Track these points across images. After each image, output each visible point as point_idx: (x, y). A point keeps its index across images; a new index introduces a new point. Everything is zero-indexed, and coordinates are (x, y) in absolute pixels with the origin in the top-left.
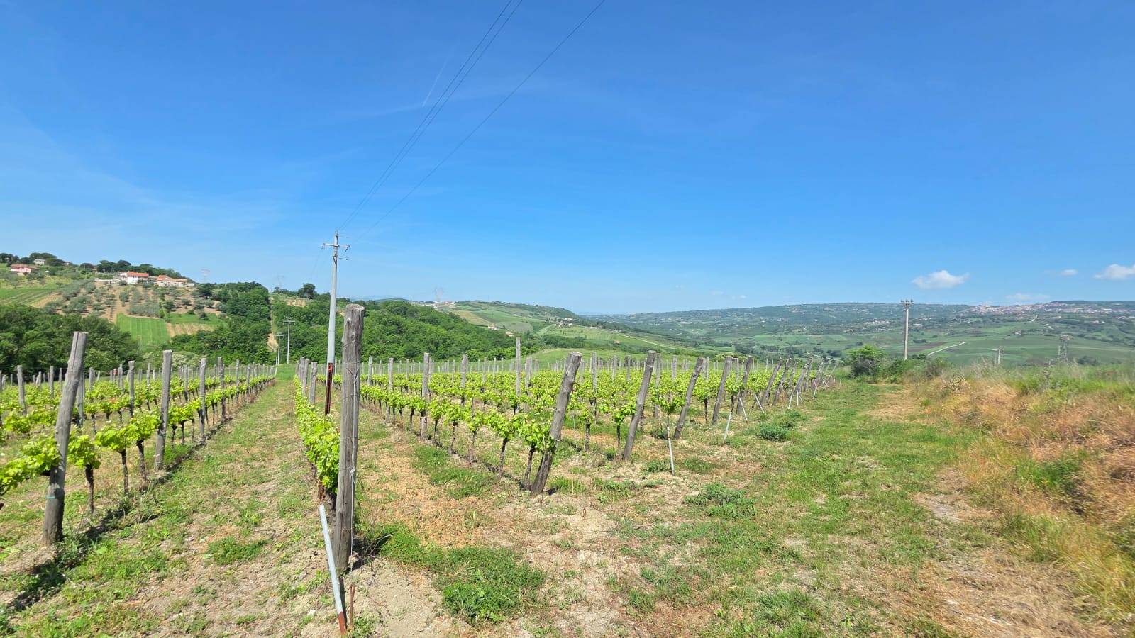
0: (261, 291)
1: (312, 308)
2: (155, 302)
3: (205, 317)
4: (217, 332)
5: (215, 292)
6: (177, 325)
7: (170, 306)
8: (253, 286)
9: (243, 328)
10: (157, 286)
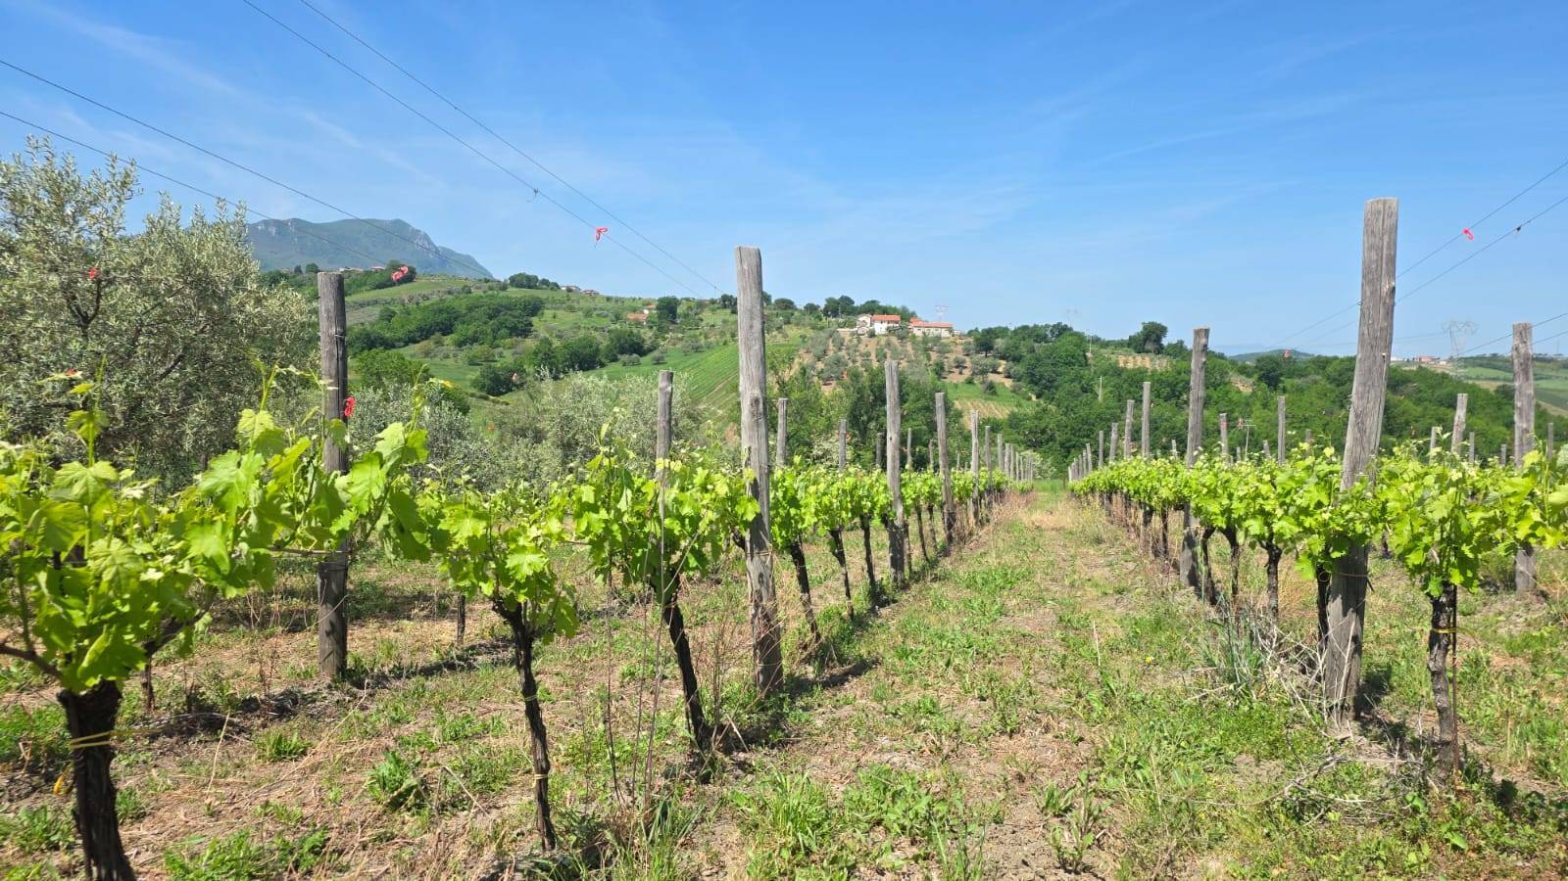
1: (1179, 373)
2: (918, 362)
3: (991, 389)
4: (1038, 417)
7: (940, 371)
8: (1061, 330)
10: (914, 336)
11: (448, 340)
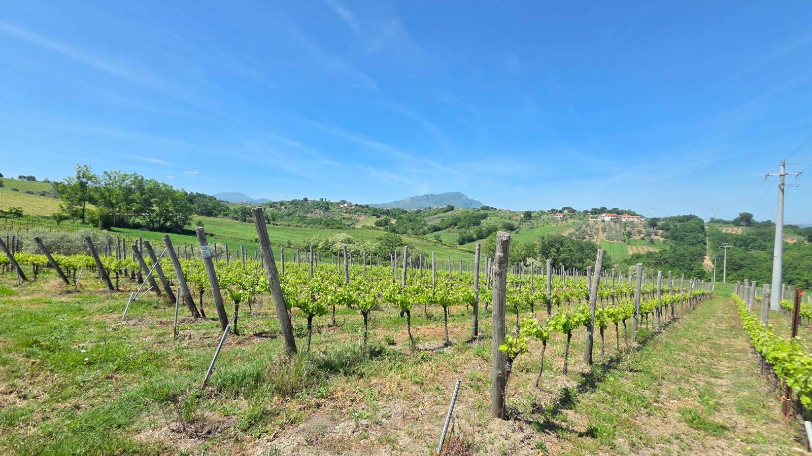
0: (697, 221)
1: (750, 235)
2: (620, 231)
3: (652, 242)
4: (661, 253)
5: (659, 224)
6: (634, 247)
7: (629, 234)
8: (690, 218)
9: (682, 251)
10: (622, 222)
11: (456, 228)
